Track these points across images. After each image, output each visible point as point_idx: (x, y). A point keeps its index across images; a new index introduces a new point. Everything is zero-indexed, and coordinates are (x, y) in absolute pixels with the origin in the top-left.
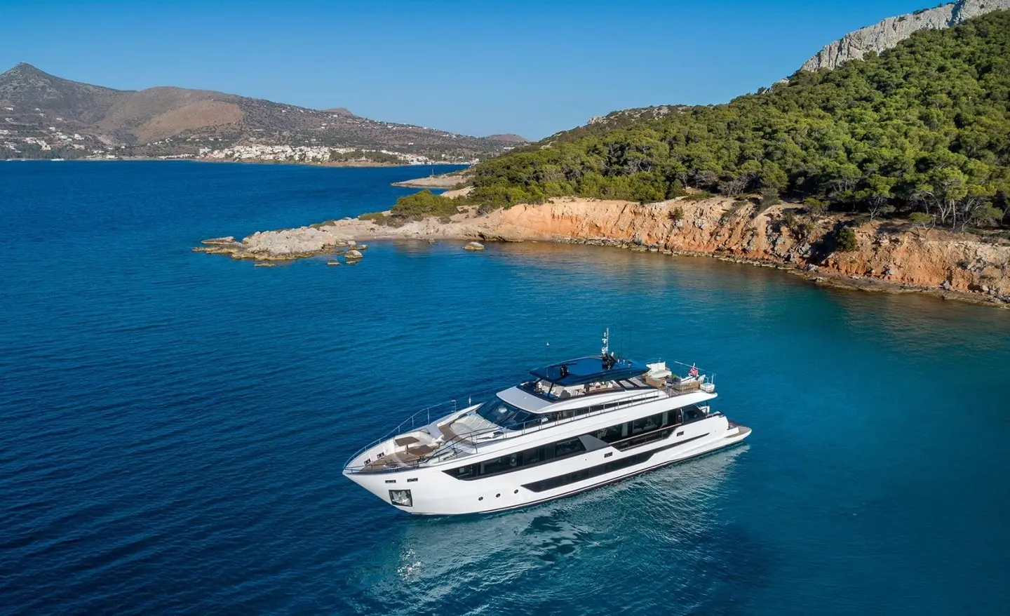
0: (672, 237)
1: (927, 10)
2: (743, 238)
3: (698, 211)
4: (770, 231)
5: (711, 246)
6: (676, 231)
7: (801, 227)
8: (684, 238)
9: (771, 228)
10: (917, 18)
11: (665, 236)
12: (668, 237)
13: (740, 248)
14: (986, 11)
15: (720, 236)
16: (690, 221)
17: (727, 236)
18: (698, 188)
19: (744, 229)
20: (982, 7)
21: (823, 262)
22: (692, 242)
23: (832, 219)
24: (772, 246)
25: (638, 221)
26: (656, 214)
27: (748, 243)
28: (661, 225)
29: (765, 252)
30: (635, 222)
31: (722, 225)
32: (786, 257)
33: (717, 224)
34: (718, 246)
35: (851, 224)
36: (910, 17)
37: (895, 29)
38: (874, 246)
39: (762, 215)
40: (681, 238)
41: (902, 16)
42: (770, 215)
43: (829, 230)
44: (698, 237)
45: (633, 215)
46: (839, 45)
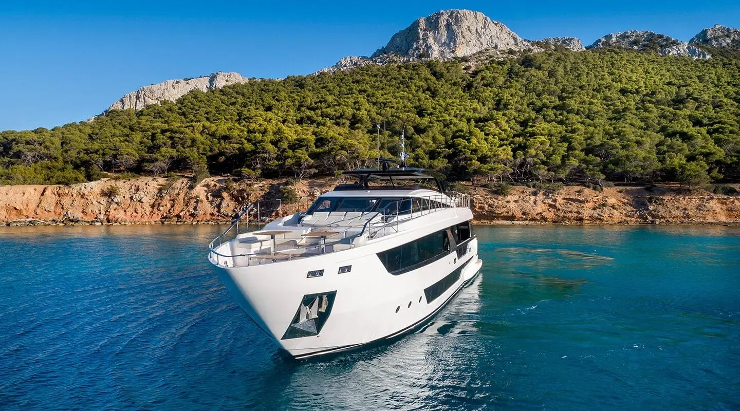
0: (112, 212)
1: (193, 78)
2: (187, 205)
3: (133, 187)
4: (211, 198)
5: (155, 216)
6: (114, 206)
7: (241, 191)
8: (125, 211)
9: (211, 195)
10: (187, 83)
11: (103, 212)
12: (107, 211)
13: (188, 214)
14: (229, 84)
15: (163, 206)
16: (127, 196)
17: (169, 206)
18: (115, 172)
19: (186, 198)
20: (227, 81)
21: (274, 214)
22: (134, 214)
23: (266, 183)
24: (216, 209)
25: (66, 201)
26: (86, 193)
27: (195, 209)
28: (94, 202)
29: (212, 214)
30: (62, 202)
31: (162, 197)
32: (233, 215)
33: (155, 197)
34: (163, 215)
35: (286, 184)
36: (183, 82)
37: (174, 88)
38: (309, 198)
39: (198, 186)
40: (122, 212)
41: (178, 80)
42: (207, 186)
43: (266, 191)
44: (139, 209)
45: (57, 196)
46: (136, 94)
